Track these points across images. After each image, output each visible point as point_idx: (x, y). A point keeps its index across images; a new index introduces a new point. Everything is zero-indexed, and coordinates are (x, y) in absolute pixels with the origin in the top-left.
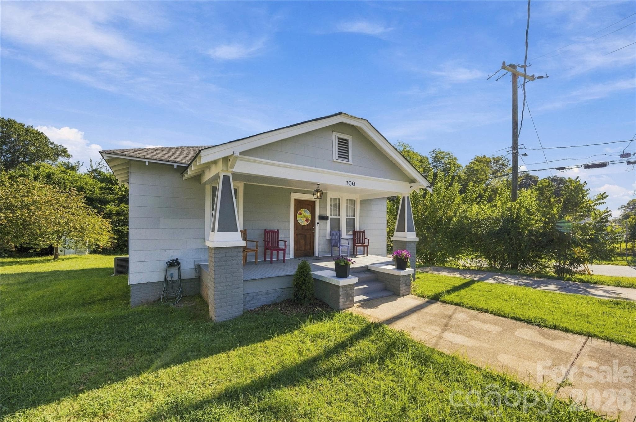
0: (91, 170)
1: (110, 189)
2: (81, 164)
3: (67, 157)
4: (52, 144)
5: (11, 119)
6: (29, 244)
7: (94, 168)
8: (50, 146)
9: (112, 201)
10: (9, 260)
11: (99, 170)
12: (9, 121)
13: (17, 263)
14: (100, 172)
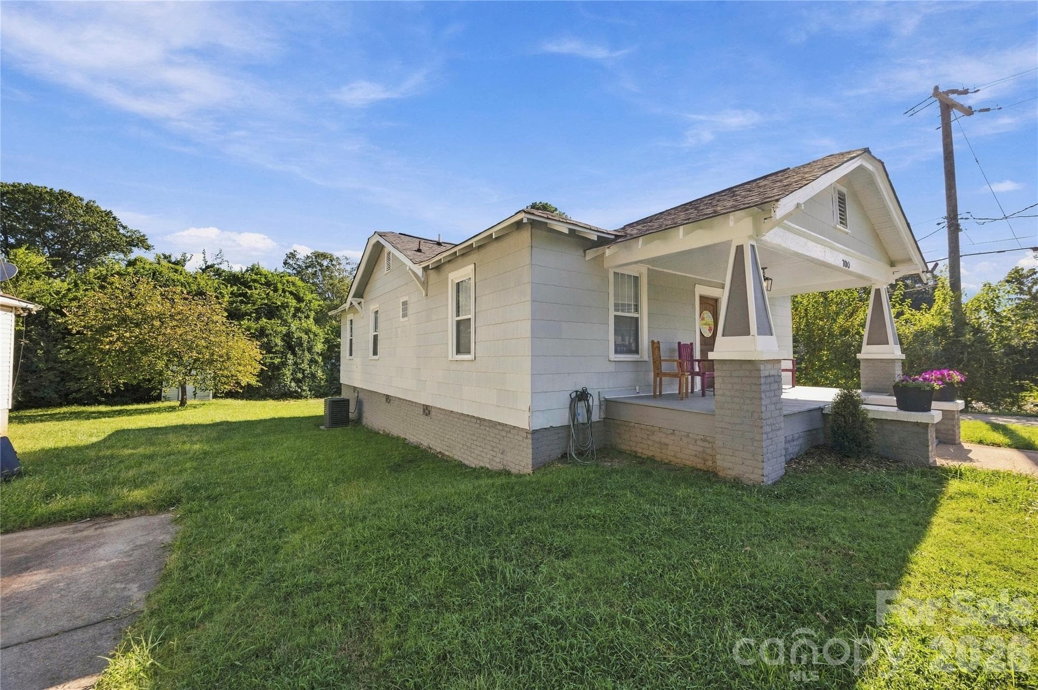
0: (204, 267)
1: (244, 295)
2: (189, 258)
3: (147, 249)
4: (124, 228)
5: (64, 190)
6: (149, 381)
7: (209, 263)
8: (122, 231)
9: (246, 314)
10: (103, 408)
11: (216, 266)
12: (62, 193)
13: (120, 413)
14: (218, 269)
